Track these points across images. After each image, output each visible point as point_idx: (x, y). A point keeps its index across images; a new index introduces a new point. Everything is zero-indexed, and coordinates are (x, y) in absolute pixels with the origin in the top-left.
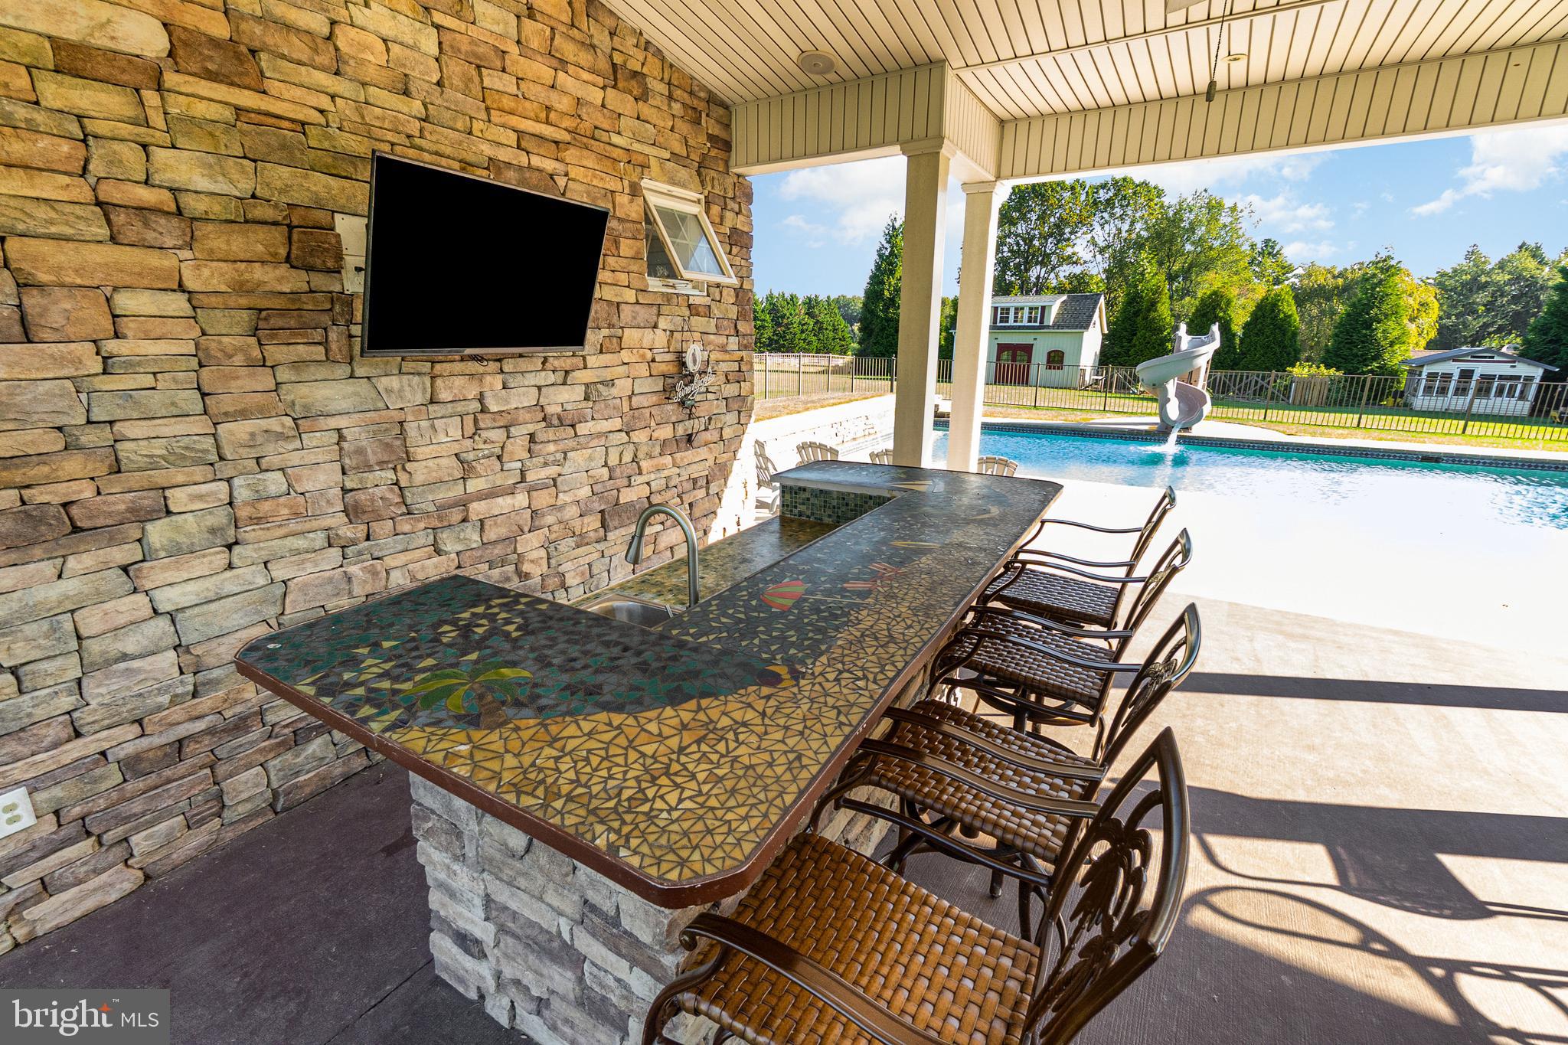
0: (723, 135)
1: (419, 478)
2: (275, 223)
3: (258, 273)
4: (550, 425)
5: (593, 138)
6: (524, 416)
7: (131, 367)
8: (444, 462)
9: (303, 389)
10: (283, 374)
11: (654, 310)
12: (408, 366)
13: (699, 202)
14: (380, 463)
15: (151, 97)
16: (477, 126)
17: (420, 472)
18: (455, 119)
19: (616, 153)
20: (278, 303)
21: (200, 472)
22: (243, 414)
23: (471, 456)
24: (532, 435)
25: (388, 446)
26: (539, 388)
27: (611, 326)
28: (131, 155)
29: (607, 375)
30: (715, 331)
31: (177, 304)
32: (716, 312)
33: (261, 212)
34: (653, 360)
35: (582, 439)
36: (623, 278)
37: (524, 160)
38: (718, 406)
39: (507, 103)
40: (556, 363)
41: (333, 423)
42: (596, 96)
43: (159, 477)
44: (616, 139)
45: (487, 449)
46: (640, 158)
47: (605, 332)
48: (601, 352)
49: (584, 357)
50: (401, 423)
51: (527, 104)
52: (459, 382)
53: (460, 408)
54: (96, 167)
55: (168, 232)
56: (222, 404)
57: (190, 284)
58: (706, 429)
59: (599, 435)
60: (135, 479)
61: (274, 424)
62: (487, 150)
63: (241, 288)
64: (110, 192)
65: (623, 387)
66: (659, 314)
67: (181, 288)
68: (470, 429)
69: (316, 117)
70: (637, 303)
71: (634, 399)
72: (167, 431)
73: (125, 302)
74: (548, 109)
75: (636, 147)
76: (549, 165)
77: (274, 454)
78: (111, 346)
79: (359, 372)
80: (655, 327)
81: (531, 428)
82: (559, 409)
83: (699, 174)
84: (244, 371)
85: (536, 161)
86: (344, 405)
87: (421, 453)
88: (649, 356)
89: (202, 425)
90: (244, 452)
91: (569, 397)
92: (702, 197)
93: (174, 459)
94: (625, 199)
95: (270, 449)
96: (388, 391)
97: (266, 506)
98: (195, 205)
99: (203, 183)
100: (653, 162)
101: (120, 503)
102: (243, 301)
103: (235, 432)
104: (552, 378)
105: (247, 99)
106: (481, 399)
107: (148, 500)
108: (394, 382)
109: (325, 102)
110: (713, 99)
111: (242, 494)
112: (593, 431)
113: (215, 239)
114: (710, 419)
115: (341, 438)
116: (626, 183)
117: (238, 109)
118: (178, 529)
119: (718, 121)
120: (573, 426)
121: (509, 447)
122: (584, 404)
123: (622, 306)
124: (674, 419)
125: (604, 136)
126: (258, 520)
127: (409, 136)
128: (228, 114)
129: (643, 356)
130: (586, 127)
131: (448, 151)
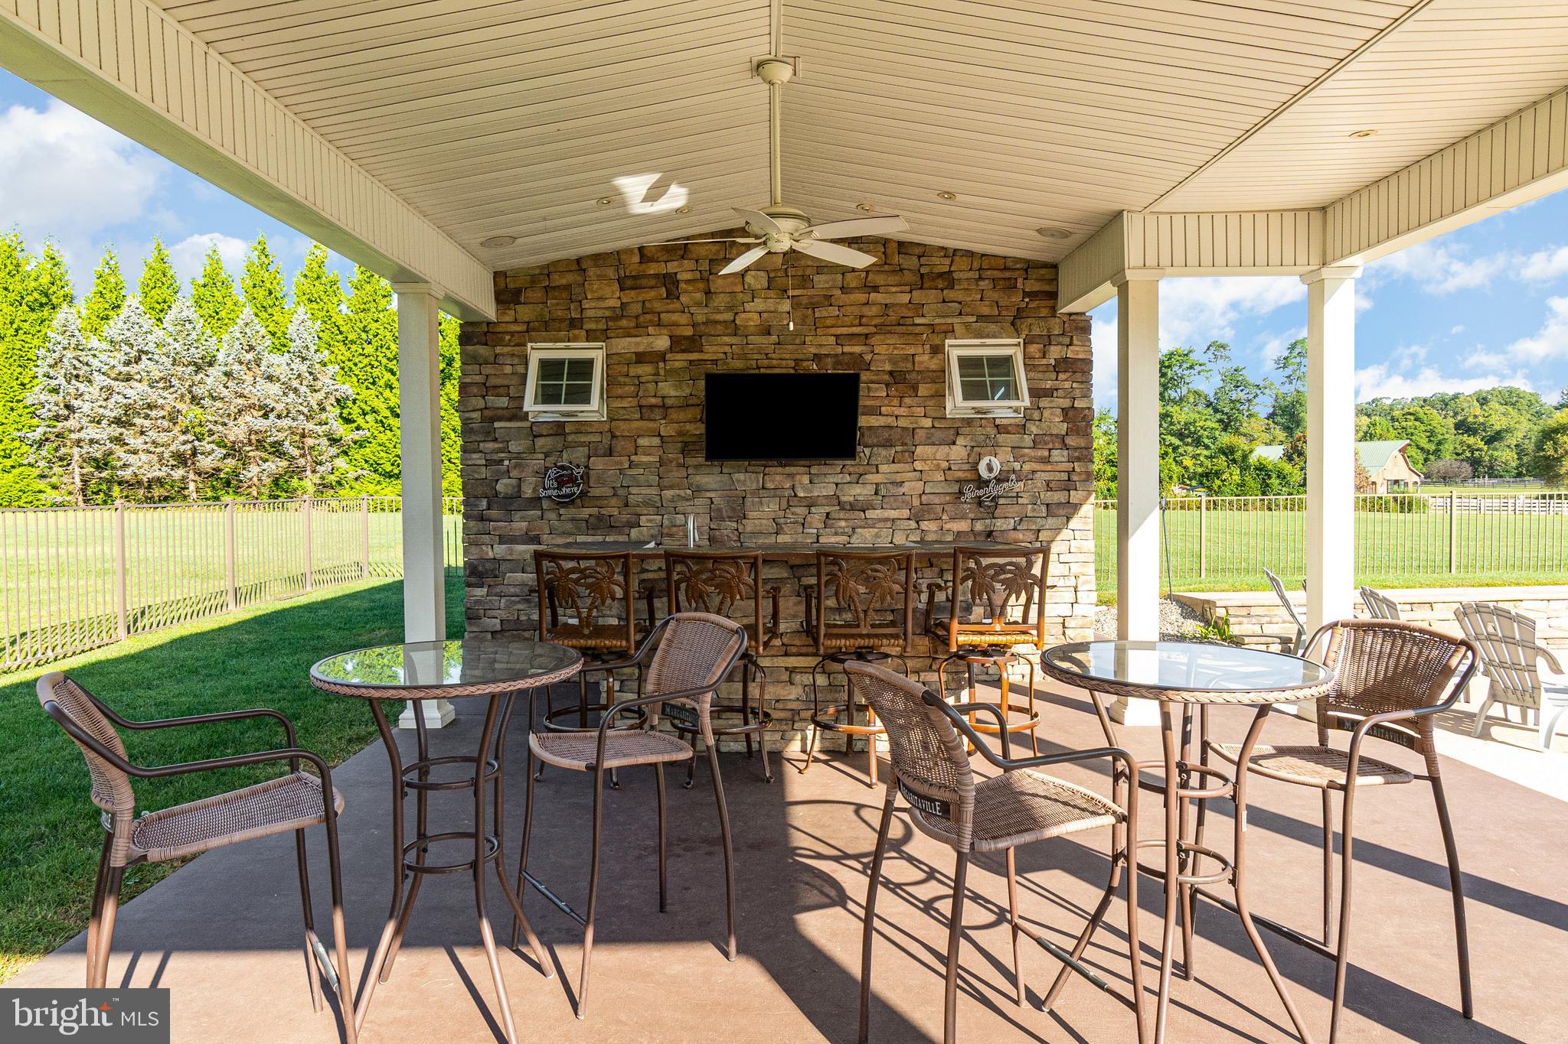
0: (1047, 288)
1: (749, 529)
2: (698, 405)
3: (688, 427)
4: (842, 509)
5: (899, 325)
6: (820, 501)
7: (638, 465)
8: (764, 521)
9: (698, 478)
10: (690, 471)
11: (952, 431)
12: (750, 469)
13: (1019, 344)
14: (729, 517)
15: (661, 365)
16: (807, 339)
17: (749, 526)
18: (794, 340)
19: (918, 329)
20: (694, 439)
21: (652, 510)
22: (671, 487)
23: (782, 521)
24: (828, 514)
25: (733, 509)
26: (837, 484)
27: (903, 444)
28: (651, 387)
29: (898, 478)
30: (1032, 445)
31: (656, 441)
32: (1033, 429)
33: (695, 401)
34: (950, 469)
35: (870, 522)
36: (920, 411)
37: (839, 350)
38: (1034, 510)
39: (829, 322)
40: (851, 469)
41: (709, 495)
42: (905, 298)
43: (639, 510)
44: (918, 321)
45: (793, 518)
46: (944, 328)
47: (899, 448)
48: (893, 462)
49: (877, 466)
50: (744, 498)
51: (846, 318)
52: (778, 478)
53: (778, 492)
54: (641, 394)
55: (657, 414)
56: (666, 482)
57: (662, 434)
58: (1015, 529)
59: (886, 520)
60: (630, 510)
61: (682, 492)
62: (813, 350)
63: (681, 434)
64: (644, 402)
65: (912, 487)
66: (958, 434)
67: (659, 435)
68: (784, 505)
69: (722, 356)
70: (933, 427)
71: (924, 497)
72: (644, 492)
73: (642, 442)
74: (861, 317)
75: (937, 321)
76: (857, 349)
77: (682, 506)
78: (633, 458)
79: (724, 471)
80: (954, 443)
81: (828, 509)
82: (852, 499)
83: (1013, 324)
84: (675, 469)
85: (847, 349)
86: (714, 486)
87: (751, 515)
88: (945, 465)
89: (654, 491)
90: (670, 504)
91: (860, 492)
92: (1021, 340)
93: (647, 503)
94: (926, 357)
95: (679, 504)
96: (738, 481)
97: (674, 529)
98: (669, 402)
99: (673, 393)
100: (956, 327)
101: (625, 518)
102: (680, 439)
103: (668, 494)
104: (848, 478)
105: (694, 356)
106: (793, 488)
107: (633, 519)
108: (741, 476)
109: (727, 349)
110: (1029, 266)
111: (666, 522)
112: (880, 516)
113: (674, 415)
114: (1021, 520)
115: (712, 503)
116: (927, 347)
117: (691, 361)
118: (640, 533)
119: (1037, 280)
120: (864, 511)
121: (809, 519)
122: (874, 497)
123: (917, 431)
124: (972, 515)
125: (909, 321)
126: (670, 535)
127: (767, 354)
128: (685, 364)
129: (938, 465)
130: (893, 318)
131: (788, 356)
